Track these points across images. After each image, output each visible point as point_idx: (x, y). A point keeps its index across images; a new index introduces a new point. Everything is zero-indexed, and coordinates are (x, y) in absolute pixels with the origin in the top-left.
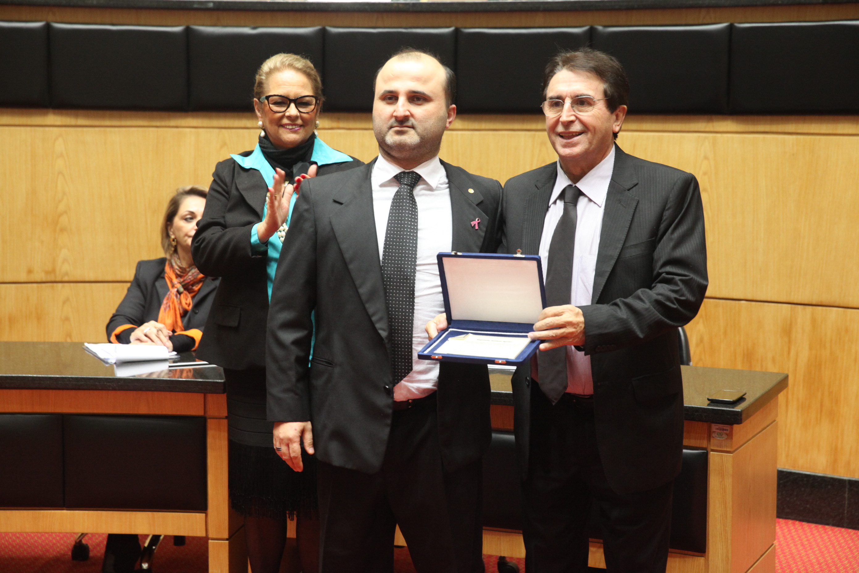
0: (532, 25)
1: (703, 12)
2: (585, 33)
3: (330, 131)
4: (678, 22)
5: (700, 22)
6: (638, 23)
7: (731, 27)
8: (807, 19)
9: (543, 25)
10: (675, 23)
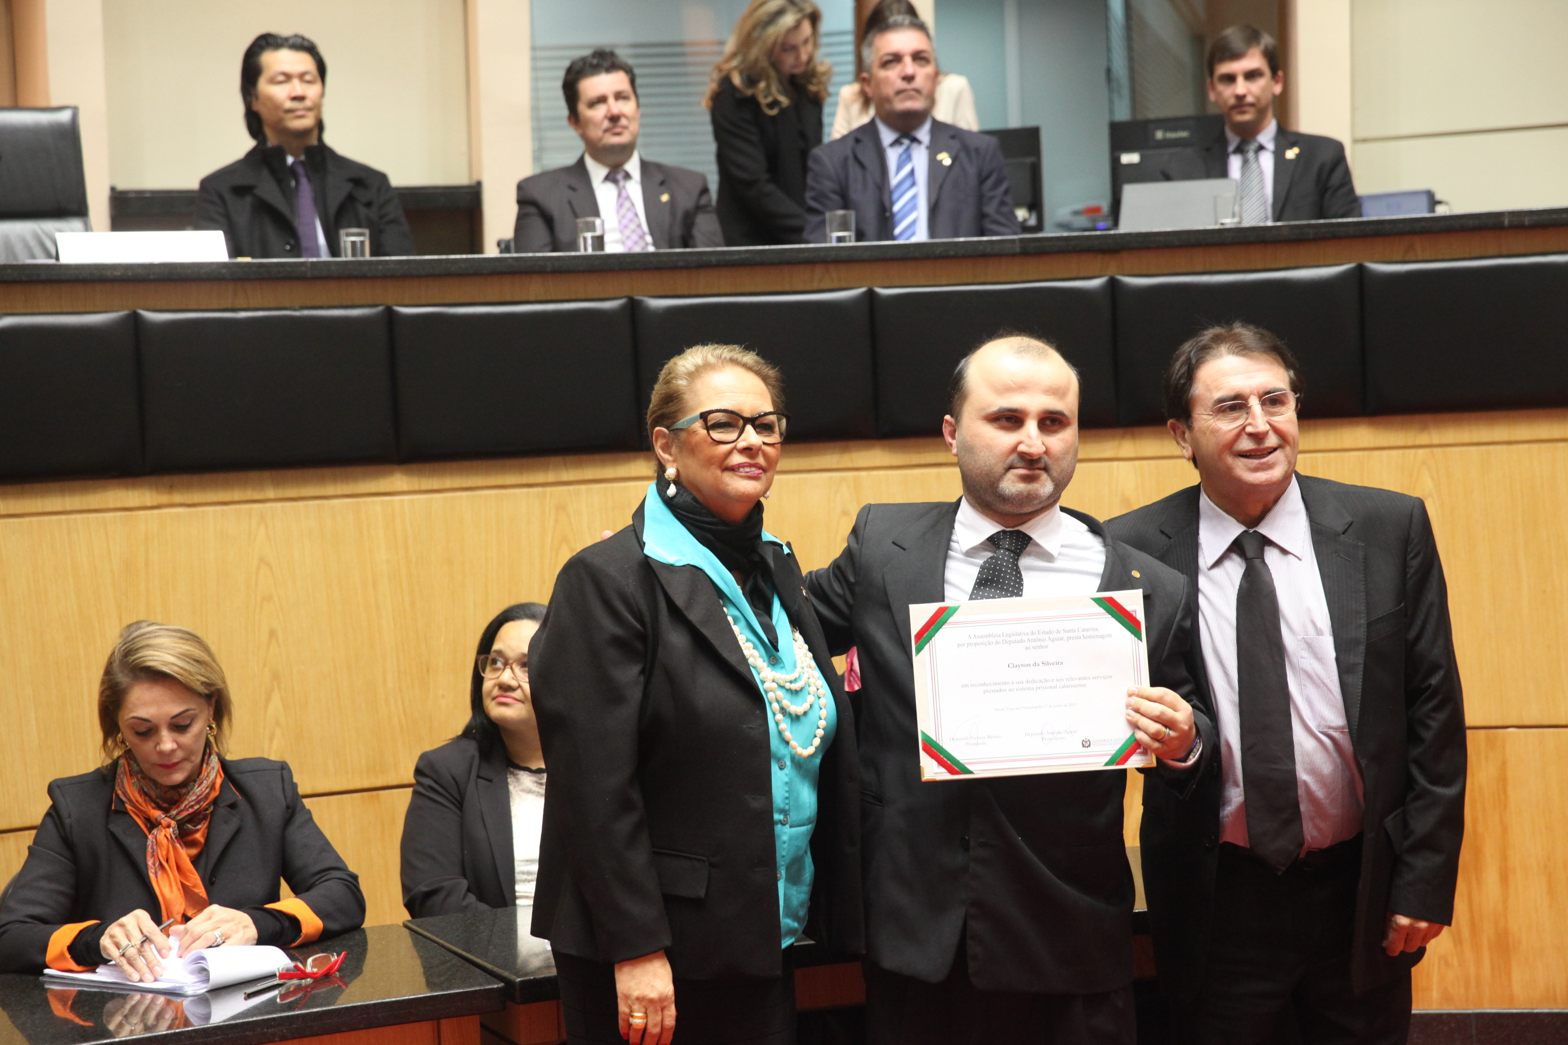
0: (523, 299)
1: (819, 270)
2: (623, 308)
3: (156, 512)
4: (778, 288)
5: (815, 287)
6: (707, 292)
7: (871, 294)
8: (990, 280)
9: (544, 298)
10: (771, 289)
